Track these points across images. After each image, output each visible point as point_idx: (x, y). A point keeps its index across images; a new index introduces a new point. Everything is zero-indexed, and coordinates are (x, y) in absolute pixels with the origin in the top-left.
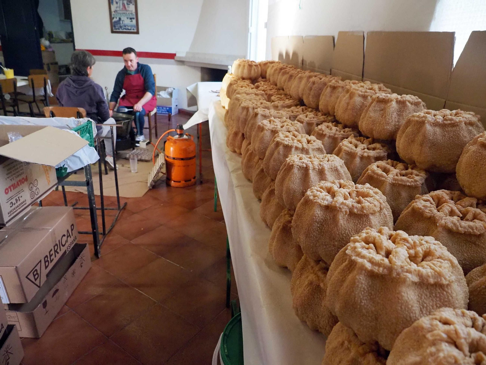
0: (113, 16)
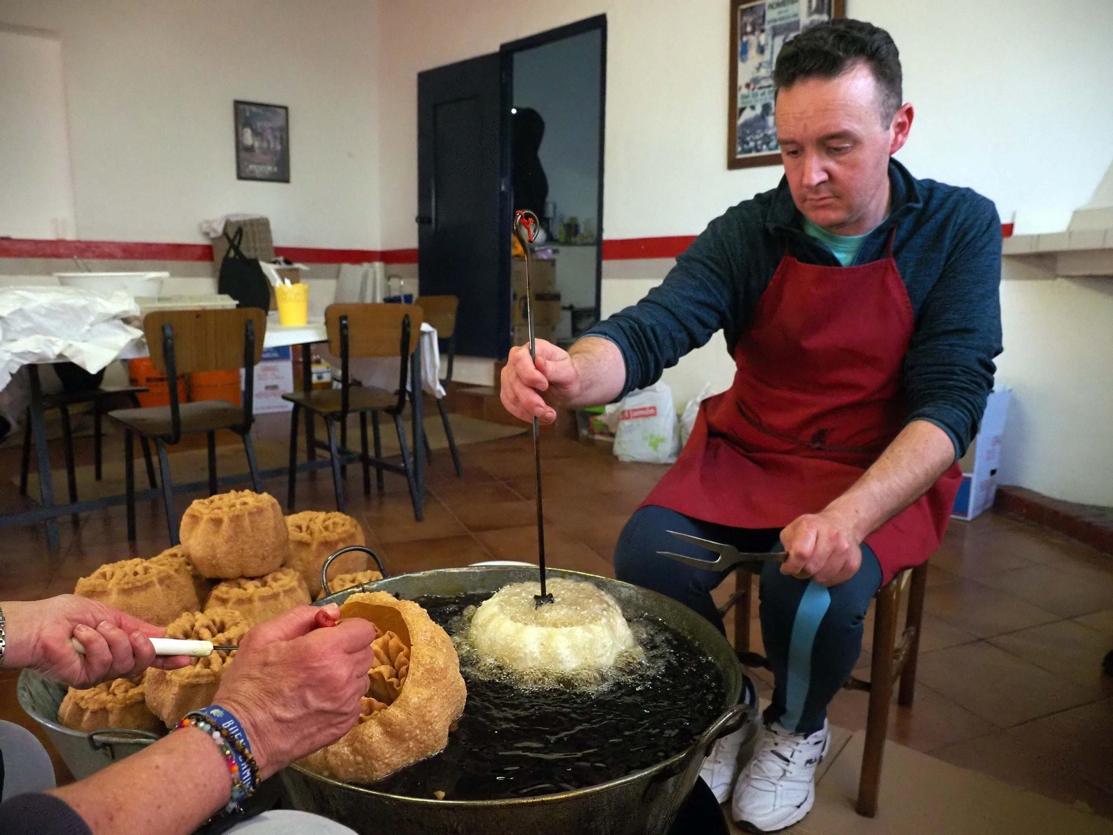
0: (740, 105)
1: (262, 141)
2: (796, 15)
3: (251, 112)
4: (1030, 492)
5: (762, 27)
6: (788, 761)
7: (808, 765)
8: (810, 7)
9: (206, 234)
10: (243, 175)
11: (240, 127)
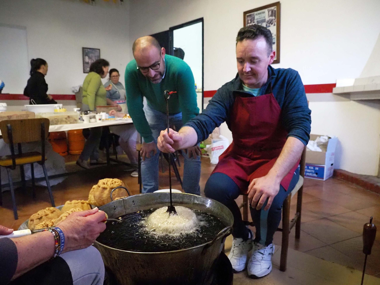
1: (92, 60)
2: (264, 17)
3: (88, 51)
4: (345, 171)
5: (254, 21)
6: (263, 254)
7: (269, 255)
8: (269, 15)
9: (73, 91)
10: (85, 72)
11: (84, 56)
